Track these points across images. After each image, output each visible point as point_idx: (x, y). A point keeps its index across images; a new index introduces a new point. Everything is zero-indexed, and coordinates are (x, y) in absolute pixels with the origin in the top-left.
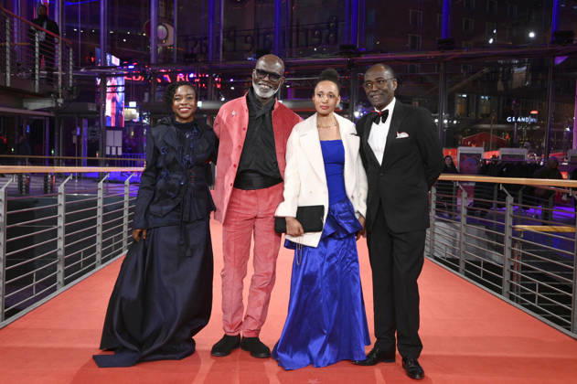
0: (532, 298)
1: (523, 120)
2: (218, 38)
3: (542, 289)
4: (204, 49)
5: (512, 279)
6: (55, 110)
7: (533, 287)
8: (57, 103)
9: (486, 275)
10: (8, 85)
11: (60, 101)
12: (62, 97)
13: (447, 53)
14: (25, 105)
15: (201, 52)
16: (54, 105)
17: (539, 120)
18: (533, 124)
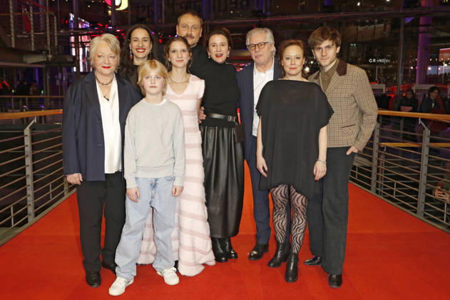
0: (391, 192)
1: (380, 60)
2: (161, 5)
3: (398, 186)
4: (150, 13)
5: (377, 180)
6: (46, 62)
7: (392, 185)
8: (48, 58)
9: (359, 177)
10: (13, 46)
11: (50, 56)
12: (51, 54)
13: (329, 15)
14: (25, 60)
15: (149, 17)
16: (45, 60)
17: (392, 61)
18: (388, 64)
